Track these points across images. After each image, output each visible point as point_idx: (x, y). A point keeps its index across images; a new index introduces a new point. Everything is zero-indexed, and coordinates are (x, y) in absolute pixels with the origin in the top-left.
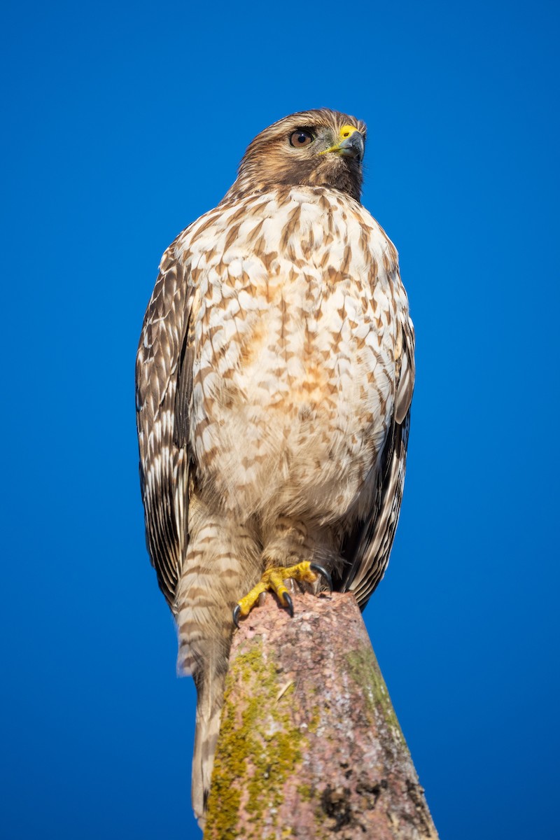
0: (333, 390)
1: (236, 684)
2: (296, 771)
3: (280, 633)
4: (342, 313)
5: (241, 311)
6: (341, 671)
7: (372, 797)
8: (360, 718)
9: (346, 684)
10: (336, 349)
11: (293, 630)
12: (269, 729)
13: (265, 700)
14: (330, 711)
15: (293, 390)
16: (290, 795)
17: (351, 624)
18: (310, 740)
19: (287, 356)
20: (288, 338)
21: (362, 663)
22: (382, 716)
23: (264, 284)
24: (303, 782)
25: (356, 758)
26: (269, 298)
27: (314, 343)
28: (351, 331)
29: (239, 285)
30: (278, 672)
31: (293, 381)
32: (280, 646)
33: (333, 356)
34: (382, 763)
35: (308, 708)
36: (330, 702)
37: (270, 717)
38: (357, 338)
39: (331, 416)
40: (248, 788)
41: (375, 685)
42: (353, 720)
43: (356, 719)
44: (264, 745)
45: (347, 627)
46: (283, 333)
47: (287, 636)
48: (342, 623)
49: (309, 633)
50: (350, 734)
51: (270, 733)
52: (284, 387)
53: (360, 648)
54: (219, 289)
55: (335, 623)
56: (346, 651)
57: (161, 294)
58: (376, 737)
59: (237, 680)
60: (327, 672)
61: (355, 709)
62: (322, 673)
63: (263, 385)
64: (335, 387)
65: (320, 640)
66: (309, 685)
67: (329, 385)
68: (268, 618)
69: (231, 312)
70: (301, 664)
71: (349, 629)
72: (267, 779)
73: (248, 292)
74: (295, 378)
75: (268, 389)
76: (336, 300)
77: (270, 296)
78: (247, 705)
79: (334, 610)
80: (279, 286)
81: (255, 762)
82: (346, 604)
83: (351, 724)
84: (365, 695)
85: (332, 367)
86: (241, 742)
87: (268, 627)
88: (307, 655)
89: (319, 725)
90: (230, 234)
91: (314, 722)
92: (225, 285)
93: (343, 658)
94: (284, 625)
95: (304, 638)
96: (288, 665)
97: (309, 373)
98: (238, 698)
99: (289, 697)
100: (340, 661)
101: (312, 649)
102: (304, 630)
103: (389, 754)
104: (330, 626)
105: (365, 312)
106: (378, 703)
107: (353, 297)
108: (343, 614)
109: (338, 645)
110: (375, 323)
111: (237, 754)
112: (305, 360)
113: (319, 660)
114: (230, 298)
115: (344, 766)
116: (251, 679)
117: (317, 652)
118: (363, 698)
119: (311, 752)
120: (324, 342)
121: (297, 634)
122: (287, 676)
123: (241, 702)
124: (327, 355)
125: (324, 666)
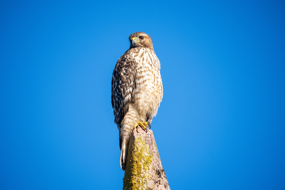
2: (151, 164)
3: (145, 135)
5: (149, 74)
13: (144, 148)
18: (153, 159)
20: (155, 81)
23: (152, 70)
24: (153, 167)
26: (152, 73)
29: (147, 69)
30: (146, 143)
32: (145, 138)
35: (152, 152)
36: (155, 152)
37: (146, 152)
40: (143, 165)
49: (150, 137)
50: (158, 159)
51: (146, 155)
62: (153, 146)
66: (151, 148)
69: (147, 74)
70: (149, 143)
72: (146, 164)
73: (149, 71)
75: (151, 90)
78: (141, 148)
80: (154, 71)
81: (144, 160)
89: (154, 156)
92: (144, 68)
97: (157, 89)
98: (139, 146)
99: (148, 149)
101: (151, 140)
112: (157, 86)
113: (152, 143)
115: (158, 165)
116: (141, 143)
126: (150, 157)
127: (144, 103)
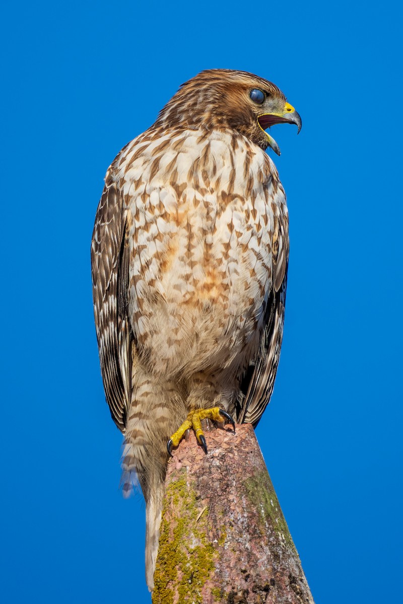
0: (226, 287)
1: (169, 505)
2: (211, 577)
3: (199, 466)
4: (231, 226)
5: (159, 234)
6: (241, 495)
7: (264, 593)
8: (255, 531)
9: (245, 506)
10: (226, 255)
11: (207, 464)
12: (192, 544)
13: (189, 521)
14: (234, 528)
15: (197, 290)
16: (207, 596)
17: (248, 455)
18: (220, 552)
19: (192, 264)
20: (192, 251)
21: (256, 486)
22: (271, 526)
23: (175, 212)
24: (215, 586)
25: (253, 564)
26: (178, 222)
27: (210, 252)
28: (237, 240)
29: (157, 212)
30: (197, 498)
31: (197, 284)
32: (198, 477)
33: (225, 261)
34: (271, 565)
35: (218, 527)
36: (234, 521)
37: (192, 534)
38: (242, 244)
39: (225, 307)
40: (178, 590)
41: (267, 501)
42: (250, 534)
43: (252, 533)
44: (188, 556)
45: (246, 459)
46: (189, 247)
47: (203, 469)
48: (242, 456)
49: (219, 467)
50: (248, 545)
51: (192, 547)
52: (191, 288)
53: (255, 474)
54: (143, 215)
55: (237, 458)
56: (244, 478)
57: (106, 203)
58: (267, 545)
59: (170, 503)
60: (231, 497)
61: (252, 525)
62: (227, 499)
63: (177, 287)
64: (228, 285)
65: (226, 471)
66: (218, 508)
67: (222, 284)
68: (190, 453)
69: (152, 234)
70: (212, 492)
71: (247, 460)
72: (190, 584)
73: (164, 219)
74: (199, 281)
75: (180, 291)
76: (226, 217)
77: (179, 221)
78: (176, 524)
79: (236, 447)
80: (186, 212)
81: (183, 569)
82: (244, 440)
83: (249, 537)
84: (259, 512)
85: (224, 271)
86: (173, 553)
87: (190, 461)
88: (217, 484)
89: (226, 541)
90: (153, 165)
91: (222, 538)
92: (147, 212)
93: (243, 484)
94: (201, 460)
95: (214, 471)
96: (204, 493)
97: (208, 276)
98: (171, 518)
99: (205, 519)
100: (240, 487)
101: (220, 480)
102: (215, 465)
103: (276, 556)
104: (232, 460)
105: (247, 222)
106: (268, 516)
107: (239, 211)
108: (242, 448)
109: (238, 475)
110: (255, 228)
111: (170, 562)
112: (205, 266)
113: (226, 488)
114: (152, 223)
115: (244, 571)
116: (179, 503)
117: (224, 482)
118: (257, 515)
119: (221, 562)
120: (218, 251)
121: (210, 468)
122: (203, 502)
123: (172, 521)
124: (220, 261)
125: (229, 493)
126: (211, 548)
127: (167, 345)
